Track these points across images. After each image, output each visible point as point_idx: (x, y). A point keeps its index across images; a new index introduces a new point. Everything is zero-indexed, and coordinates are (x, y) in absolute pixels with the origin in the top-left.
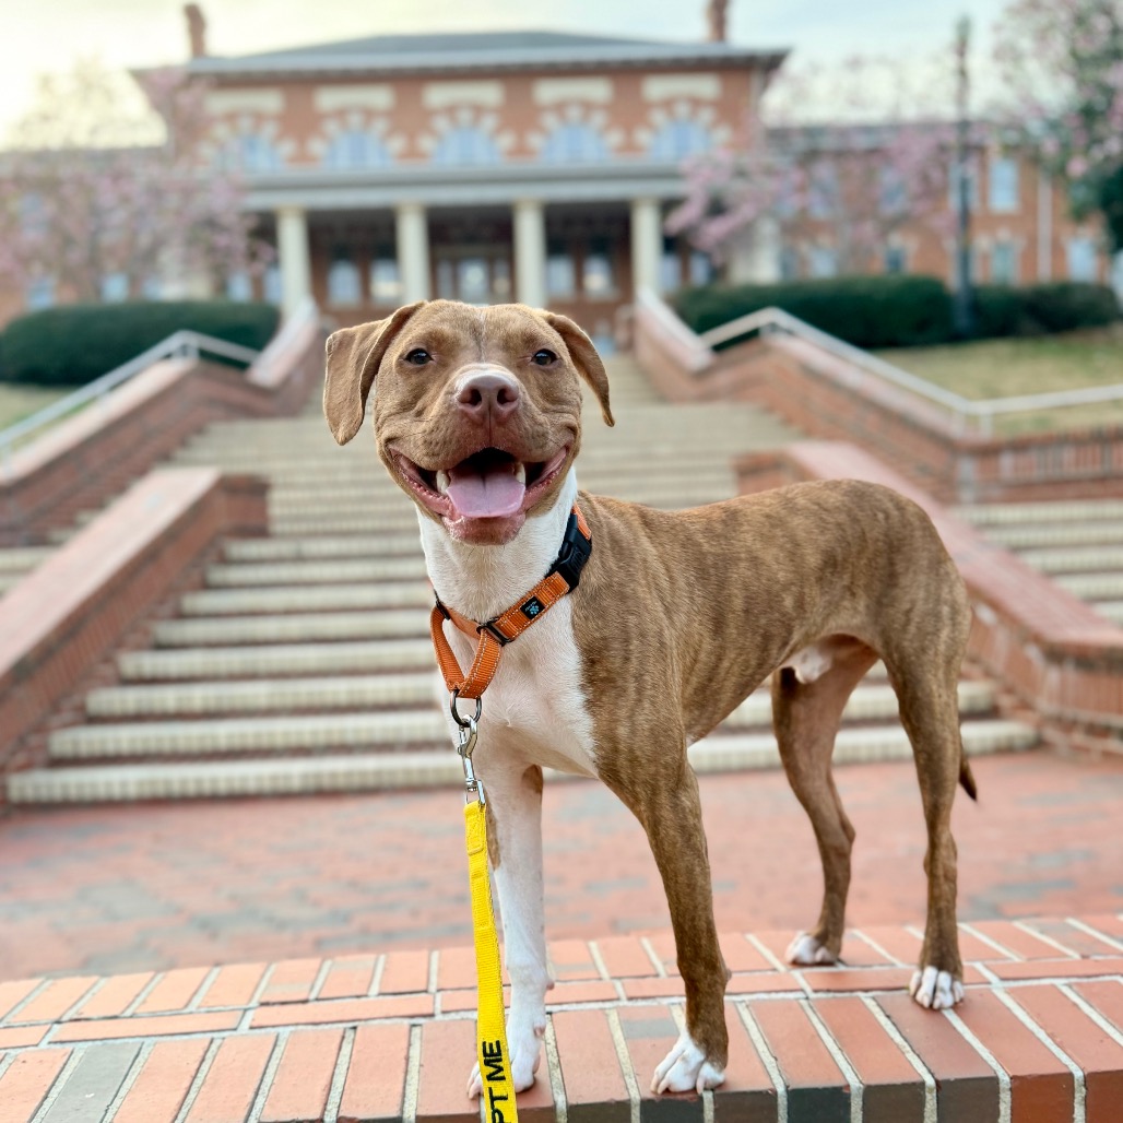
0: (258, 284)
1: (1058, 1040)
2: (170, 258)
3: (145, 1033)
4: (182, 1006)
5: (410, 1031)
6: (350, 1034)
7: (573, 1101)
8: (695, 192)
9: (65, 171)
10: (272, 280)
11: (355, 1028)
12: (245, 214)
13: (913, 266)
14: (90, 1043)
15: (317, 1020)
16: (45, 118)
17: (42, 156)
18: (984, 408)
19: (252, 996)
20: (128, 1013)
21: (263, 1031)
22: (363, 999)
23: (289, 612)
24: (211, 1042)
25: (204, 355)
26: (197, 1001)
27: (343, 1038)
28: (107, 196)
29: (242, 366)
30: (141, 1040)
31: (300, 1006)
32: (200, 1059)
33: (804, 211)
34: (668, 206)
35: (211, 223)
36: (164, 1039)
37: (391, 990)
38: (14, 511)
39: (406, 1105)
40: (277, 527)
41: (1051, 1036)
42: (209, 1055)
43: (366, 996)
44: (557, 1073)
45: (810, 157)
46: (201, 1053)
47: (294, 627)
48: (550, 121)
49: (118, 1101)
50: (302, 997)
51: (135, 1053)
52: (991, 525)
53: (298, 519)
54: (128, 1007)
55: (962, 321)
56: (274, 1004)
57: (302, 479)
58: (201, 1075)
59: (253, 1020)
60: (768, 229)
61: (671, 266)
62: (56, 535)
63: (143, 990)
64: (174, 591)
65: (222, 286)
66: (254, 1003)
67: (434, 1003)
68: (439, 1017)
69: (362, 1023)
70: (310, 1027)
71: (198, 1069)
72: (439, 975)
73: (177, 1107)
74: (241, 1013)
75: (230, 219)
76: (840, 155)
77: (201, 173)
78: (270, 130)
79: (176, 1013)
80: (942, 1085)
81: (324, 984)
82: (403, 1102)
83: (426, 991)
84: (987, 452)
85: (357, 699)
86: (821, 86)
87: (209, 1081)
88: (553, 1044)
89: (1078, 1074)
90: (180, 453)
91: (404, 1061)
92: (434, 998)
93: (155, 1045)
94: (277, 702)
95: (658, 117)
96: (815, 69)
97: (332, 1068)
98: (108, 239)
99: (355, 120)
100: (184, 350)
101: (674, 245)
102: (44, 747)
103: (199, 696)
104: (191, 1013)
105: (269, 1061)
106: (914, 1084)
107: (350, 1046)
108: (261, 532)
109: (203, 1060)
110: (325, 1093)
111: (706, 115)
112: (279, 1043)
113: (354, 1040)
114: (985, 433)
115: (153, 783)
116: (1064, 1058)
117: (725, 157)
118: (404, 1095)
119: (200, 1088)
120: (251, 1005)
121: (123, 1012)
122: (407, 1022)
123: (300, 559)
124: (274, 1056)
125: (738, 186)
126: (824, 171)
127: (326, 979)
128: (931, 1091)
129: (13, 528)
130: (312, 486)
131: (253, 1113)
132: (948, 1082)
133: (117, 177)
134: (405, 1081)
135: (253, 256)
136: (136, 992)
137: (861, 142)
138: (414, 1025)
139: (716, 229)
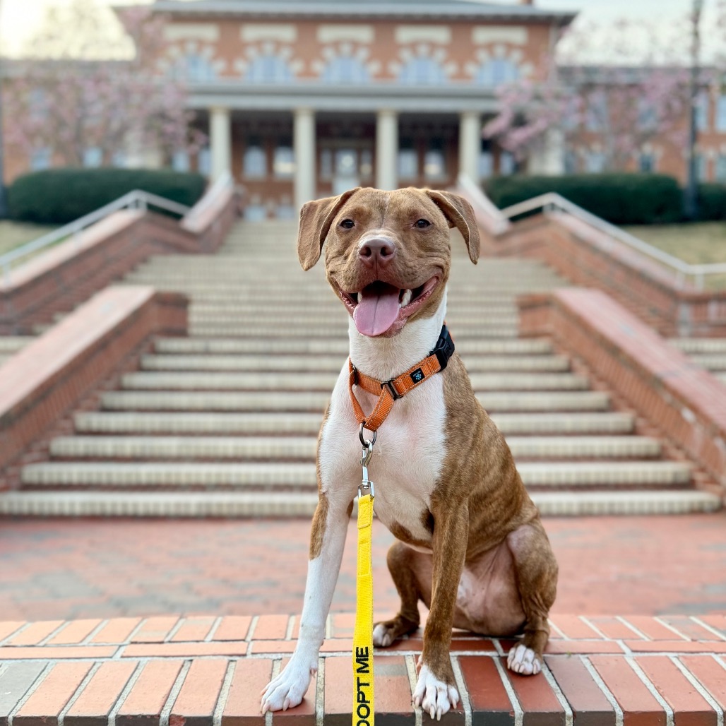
0: (194, 160)
1: (661, 691)
2: (133, 138)
3: (50, 657)
4: (78, 641)
5: (228, 664)
6: (187, 665)
7: (328, 712)
8: (505, 109)
9: (62, 75)
10: (204, 157)
11: (191, 661)
12: (187, 111)
13: (659, 168)
14: (13, 661)
15: (167, 654)
16: (51, 37)
17: (47, 64)
18: (699, 269)
19: (127, 638)
20: (42, 644)
21: (130, 659)
22: (201, 643)
23: (197, 390)
24: (94, 664)
25: (151, 208)
26: (90, 638)
27: (183, 666)
28: (90, 94)
29: (178, 217)
30: (48, 660)
31: (158, 645)
32: (85, 674)
33: (582, 125)
34: (486, 118)
35: (162, 116)
36: (63, 661)
37: (220, 638)
38: (10, 310)
39: (217, 709)
40: (193, 330)
41: (657, 688)
42: (92, 672)
43: (203, 641)
44: (321, 695)
45: (588, 88)
46: (86, 671)
47: (200, 400)
48: (406, 55)
49: (26, 697)
50: (160, 640)
51: (43, 668)
52: (698, 353)
53: (209, 325)
54: (43, 640)
55: (689, 208)
56: (140, 643)
57: (215, 297)
58: (84, 685)
59: (124, 652)
60: (556, 137)
61: (487, 160)
62: (38, 328)
63: (55, 630)
64: (117, 371)
65: (169, 161)
66: (127, 642)
67: (248, 647)
68: (249, 656)
69: (197, 658)
70: (161, 659)
71: (83, 680)
72: (255, 631)
73: (64, 703)
74: (117, 647)
75: (175, 113)
76: (609, 87)
77: (157, 80)
78: (208, 52)
79: (74, 645)
80: (577, 715)
81: (176, 633)
82: (215, 708)
83: (244, 640)
84: (699, 301)
85: (240, 453)
86: (597, 40)
87: (88, 688)
88: (322, 676)
89: (670, 713)
90: (130, 276)
91: (220, 683)
92: (249, 644)
93: (56, 664)
94: (184, 452)
95: (482, 55)
96: (594, 27)
97: (172, 684)
98: (90, 123)
99: (269, 48)
100: (137, 204)
101: (489, 146)
102: (19, 476)
103: (129, 446)
104: (84, 646)
105: (130, 678)
106: (558, 713)
107: (186, 672)
108: (182, 333)
109: (87, 675)
110: (164, 699)
111: (517, 56)
112: (139, 667)
113: (189, 668)
114: (699, 288)
115: (92, 504)
116: (662, 702)
117: (526, 85)
118: (217, 703)
119: (82, 692)
120: (125, 643)
121: (39, 643)
122: (227, 659)
123: (207, 353)
124: (134, 675)
125: (536, 106)
126: (597, 98)
127: (178, 630)
128: (569, 718)
129: (8, 323)
130: (221, 303)
131: (114, 709)
132: (581, 713)
133: (98, 81)
134: (219, 695)
135: (191, 140)
136: (50, 632)
137: (624, 79)
138: (232, 661)
139: (518, 136)
